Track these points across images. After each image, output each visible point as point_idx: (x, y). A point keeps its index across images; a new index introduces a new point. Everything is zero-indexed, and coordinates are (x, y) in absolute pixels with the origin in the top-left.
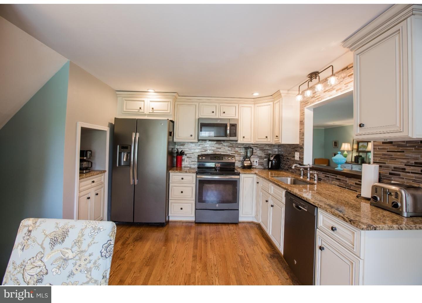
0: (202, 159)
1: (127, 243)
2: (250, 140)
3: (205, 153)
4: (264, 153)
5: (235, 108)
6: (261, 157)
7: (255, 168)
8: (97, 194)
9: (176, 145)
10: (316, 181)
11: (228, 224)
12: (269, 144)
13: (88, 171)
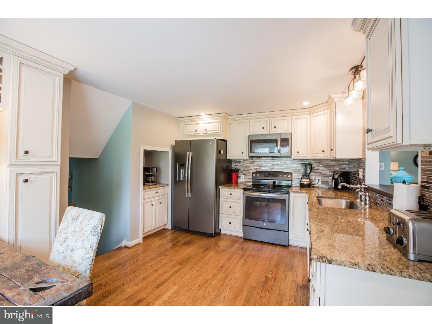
0: (256, 176)
1: (177, 244)
2: (306, 156)
3: (260, 170)
4: (329, 170)
5: (287, 121)
6: (325, 174)
7: (318, 188)
8: (161, 203)
9: (233, 163)
10: (367, 205)
11: (276, 245)
12: (327, 159)
13: (155, 183)
